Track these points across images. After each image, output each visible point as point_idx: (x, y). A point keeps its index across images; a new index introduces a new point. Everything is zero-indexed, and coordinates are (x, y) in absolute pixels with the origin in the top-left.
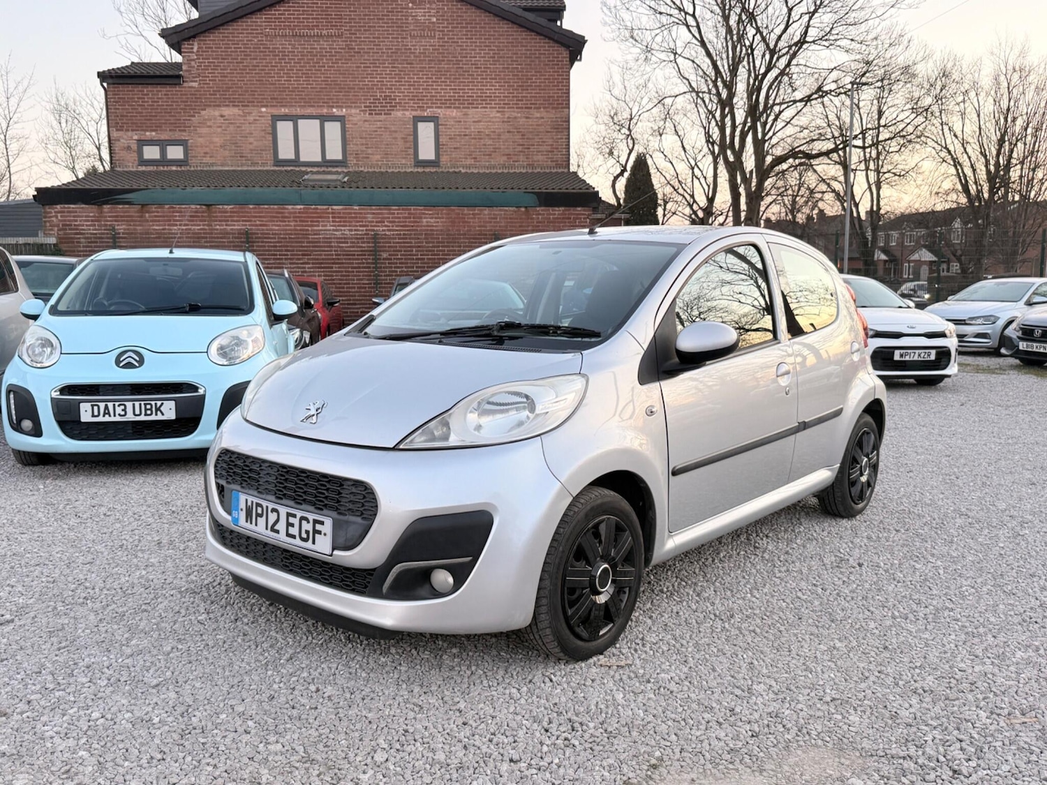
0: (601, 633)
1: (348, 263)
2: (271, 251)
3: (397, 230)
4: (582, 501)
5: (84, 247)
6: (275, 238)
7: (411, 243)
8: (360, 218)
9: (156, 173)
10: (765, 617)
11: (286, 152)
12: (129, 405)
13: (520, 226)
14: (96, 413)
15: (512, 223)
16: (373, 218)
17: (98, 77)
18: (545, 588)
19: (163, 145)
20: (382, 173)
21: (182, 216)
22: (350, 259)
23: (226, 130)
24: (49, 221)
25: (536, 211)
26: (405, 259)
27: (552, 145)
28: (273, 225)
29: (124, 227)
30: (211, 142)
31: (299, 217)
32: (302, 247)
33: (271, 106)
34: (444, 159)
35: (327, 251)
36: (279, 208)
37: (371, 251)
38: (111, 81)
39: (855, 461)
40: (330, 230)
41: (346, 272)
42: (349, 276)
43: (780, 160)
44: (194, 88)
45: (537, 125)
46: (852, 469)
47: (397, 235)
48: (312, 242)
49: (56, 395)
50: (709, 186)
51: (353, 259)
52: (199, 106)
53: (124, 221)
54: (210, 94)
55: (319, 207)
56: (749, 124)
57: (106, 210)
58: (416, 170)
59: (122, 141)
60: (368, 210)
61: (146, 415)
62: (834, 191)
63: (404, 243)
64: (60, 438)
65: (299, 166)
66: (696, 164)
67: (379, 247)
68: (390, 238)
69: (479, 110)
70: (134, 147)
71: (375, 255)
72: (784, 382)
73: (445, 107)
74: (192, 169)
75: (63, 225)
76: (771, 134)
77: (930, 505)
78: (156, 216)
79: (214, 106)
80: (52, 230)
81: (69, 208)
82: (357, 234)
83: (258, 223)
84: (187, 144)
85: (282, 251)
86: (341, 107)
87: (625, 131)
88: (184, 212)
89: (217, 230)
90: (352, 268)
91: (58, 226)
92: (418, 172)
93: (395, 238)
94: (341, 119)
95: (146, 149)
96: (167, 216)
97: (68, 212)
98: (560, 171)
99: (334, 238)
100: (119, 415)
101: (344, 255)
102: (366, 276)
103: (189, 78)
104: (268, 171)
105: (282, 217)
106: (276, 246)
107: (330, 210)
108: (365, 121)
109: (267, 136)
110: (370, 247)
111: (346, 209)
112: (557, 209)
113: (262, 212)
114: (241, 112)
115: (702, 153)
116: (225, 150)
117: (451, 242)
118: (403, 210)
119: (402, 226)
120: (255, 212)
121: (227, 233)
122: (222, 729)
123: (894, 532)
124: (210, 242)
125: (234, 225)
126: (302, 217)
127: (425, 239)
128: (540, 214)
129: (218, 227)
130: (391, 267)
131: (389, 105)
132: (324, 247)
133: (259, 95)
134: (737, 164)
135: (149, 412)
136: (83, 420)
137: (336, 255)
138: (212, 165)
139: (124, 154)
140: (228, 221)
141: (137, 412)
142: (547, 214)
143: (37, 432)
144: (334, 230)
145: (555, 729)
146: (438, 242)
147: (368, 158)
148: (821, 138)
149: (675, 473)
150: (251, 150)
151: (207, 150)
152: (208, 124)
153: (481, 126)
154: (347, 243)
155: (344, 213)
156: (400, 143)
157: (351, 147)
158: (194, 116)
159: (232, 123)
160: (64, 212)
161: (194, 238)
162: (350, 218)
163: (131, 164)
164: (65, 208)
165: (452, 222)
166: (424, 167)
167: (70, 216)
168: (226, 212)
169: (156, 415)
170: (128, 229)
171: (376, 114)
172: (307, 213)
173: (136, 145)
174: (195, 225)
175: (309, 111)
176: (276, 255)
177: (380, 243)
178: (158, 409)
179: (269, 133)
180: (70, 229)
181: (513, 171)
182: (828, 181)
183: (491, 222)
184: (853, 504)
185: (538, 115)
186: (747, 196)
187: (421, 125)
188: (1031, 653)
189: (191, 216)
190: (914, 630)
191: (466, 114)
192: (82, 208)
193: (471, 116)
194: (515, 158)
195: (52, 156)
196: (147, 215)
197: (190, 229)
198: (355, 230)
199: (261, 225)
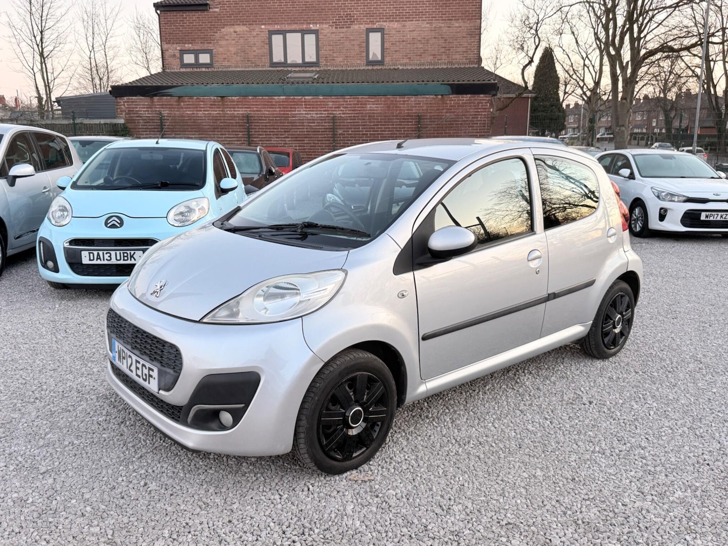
0: (354, 455)
1: (315, 138)
2: (263, 129)
3: (349, 114)
4: (338, 363)
5: (142, 125)
6: (266, 120)
7: (359, 122)
8: (323, 105)
9: (191, 73)
10: (494, 445)
11: (278, 57)
12: (113, 253)
13: (437, 110)
14: (92, 258)
15: (432, 107)
16: (333, 105)
17: (154, 6)
18: (303, 426)
19: (196, 53)
20: (342, 71)
21: (205, 104)
22: (316, 135)
23: (238, 42)
24: (119, 108)
25: (450, 98)
26: (354, 134)
27: (467, 47)
28: (265, 111)
29: (167, 112)
30: (228, 51)
31: (282, 105)
32: (284, 126)
33: (268, 24)
34: (387, 59)
35: (301, 129)
36: (269, 99)
37: (331, 129)
38: (163, 9)
39: (608, 318)
40: (303, 114)
41: (313, 143)
42: (315, 146)
43: (652, 53)
44: (217, 12)
45: (456, 32)
46: (605, 324)
47: (349, 117)
48: (291, 123)
49: (67, 245)
50: (596, 73)
51: (319, 135)
52: (219, 25)
53: (167, 108)
54: (227, 17)
55: (296, 97)
56: (627, 26)
57: (155, 100)
58: (367, 68)
59: (170, 51)
60: (330, 99)
61: (124, 260)
62: (697, 76)
63: (354, 122)
64: (69, 274)
65: (287, 67)
66: (587, 57)
67: (336, 125)
68: (344, 119)
69: (414, 22)
70: (178, 55)
71: (334, 131)
72: (534, 264)
73: (389, 21)
74: (216, 70)
75: (128, 111)
76: (645, 32)
77: (675, 350)
78: (188, 105)
79: (230, 25)
80: (122, 114)
81: (132, 99)
82: (321, 117)
83: (255, 109)
84: (212, 53)
85: (271, 129)
86: (316, 23)
87: (533, 31)
88: (206, 102)
89: (228, 114)
90: (318, 141)
91: (125, 111)
92: (368, 69)
93: (348, 119)
94: (316, 32)
95: (185, 56)
96: (195, 105)
97: (132, 102)
98: (471, 66)
99: (306, 120)
100: (107, 260)
101: (312, 132)
102: (328, 146)
103: (213, 5)
104: (265, 71)
105: (271, 105)
106: (267, 126)
107: (303, 100)
108: (333, 33)
109: (265, 46)
110: (330, 126)
111: (314, 99)
112: (465, 96)
113: (257, 102)
114: (248, 29)
115: (592, 48)
116: (237, 56)
117: (387, 122)
118: (353, 98)
119: (353, 110)
120: (253, 102)
121: (235, 117)
122: (68, 511)
123: (634, 373)
124: (223, 123)
125: (239, 111)
126: (284, 105)
127: (368, 119)
128: (453, 100)
129: (229, 112)
130: (344, 140)
131: (350, 20)
132: (299, 126)
133: (260, 16)
134: (617, 57)
135: (126, 258)
136: (84, 262)
137: (307, 132)
138: (229, 67)
139: (171, 60)
140: (235, 108)
141: (118, 258)
142: (458, 100)
143: (56, 270)
144: (305, 114)
145: (290, 532)
146: (377, 122)
147: (334, 60)
148: (688, 34)
149: (425, 338)
150: (254, 56)
151: (225, 56)
152: (226, 38)
153: (415, 34)
154: (314, 123)
155: (312, 102)
156: (357, 48)
157: (322, 52)
158: (217, 33)
159: (242, 37)
160: (129, 102)
161: (212, 119)
162: (316, 105)
163: (175, 67)
164: (129, 99)
165: (388, 107)
166: (373, 65)
167: (133, 105)
168: (234, 102)
169: (131, 260)
170: (170, 114)
171: (340, 28)
172: (287, 102)
173: (179, 54)
174: (214, 111)
175: (294, 27)
176: (267, 132)
177: (337, 123)
178: (132, 257)
179: (267, 44)
180: (133, 114)
181: (437, 67)
182: (693, 68)
183: (416, 107)
184: (606, 349)
185: (457, 25)
186: (623, 81)
187: (371, 34)
188: (689, 493)
189: (211, 105)
190: (604, 465)
191: (404, 26)
192: (141, 99)
193: (408, 27)
194: (439, 57)
195: (135, 59)
196: (182, 104)
197: (210, 114)
198: (320, 114)
199: (257, 111)
